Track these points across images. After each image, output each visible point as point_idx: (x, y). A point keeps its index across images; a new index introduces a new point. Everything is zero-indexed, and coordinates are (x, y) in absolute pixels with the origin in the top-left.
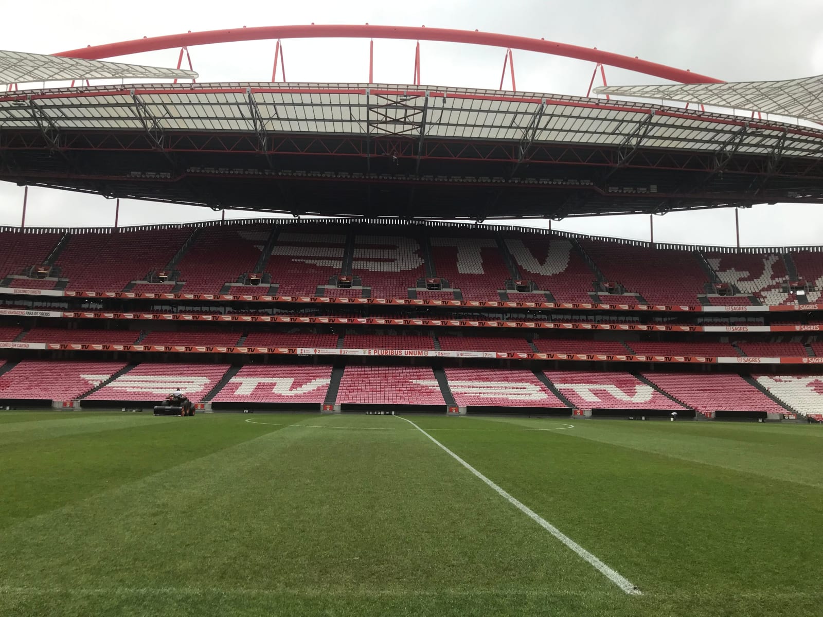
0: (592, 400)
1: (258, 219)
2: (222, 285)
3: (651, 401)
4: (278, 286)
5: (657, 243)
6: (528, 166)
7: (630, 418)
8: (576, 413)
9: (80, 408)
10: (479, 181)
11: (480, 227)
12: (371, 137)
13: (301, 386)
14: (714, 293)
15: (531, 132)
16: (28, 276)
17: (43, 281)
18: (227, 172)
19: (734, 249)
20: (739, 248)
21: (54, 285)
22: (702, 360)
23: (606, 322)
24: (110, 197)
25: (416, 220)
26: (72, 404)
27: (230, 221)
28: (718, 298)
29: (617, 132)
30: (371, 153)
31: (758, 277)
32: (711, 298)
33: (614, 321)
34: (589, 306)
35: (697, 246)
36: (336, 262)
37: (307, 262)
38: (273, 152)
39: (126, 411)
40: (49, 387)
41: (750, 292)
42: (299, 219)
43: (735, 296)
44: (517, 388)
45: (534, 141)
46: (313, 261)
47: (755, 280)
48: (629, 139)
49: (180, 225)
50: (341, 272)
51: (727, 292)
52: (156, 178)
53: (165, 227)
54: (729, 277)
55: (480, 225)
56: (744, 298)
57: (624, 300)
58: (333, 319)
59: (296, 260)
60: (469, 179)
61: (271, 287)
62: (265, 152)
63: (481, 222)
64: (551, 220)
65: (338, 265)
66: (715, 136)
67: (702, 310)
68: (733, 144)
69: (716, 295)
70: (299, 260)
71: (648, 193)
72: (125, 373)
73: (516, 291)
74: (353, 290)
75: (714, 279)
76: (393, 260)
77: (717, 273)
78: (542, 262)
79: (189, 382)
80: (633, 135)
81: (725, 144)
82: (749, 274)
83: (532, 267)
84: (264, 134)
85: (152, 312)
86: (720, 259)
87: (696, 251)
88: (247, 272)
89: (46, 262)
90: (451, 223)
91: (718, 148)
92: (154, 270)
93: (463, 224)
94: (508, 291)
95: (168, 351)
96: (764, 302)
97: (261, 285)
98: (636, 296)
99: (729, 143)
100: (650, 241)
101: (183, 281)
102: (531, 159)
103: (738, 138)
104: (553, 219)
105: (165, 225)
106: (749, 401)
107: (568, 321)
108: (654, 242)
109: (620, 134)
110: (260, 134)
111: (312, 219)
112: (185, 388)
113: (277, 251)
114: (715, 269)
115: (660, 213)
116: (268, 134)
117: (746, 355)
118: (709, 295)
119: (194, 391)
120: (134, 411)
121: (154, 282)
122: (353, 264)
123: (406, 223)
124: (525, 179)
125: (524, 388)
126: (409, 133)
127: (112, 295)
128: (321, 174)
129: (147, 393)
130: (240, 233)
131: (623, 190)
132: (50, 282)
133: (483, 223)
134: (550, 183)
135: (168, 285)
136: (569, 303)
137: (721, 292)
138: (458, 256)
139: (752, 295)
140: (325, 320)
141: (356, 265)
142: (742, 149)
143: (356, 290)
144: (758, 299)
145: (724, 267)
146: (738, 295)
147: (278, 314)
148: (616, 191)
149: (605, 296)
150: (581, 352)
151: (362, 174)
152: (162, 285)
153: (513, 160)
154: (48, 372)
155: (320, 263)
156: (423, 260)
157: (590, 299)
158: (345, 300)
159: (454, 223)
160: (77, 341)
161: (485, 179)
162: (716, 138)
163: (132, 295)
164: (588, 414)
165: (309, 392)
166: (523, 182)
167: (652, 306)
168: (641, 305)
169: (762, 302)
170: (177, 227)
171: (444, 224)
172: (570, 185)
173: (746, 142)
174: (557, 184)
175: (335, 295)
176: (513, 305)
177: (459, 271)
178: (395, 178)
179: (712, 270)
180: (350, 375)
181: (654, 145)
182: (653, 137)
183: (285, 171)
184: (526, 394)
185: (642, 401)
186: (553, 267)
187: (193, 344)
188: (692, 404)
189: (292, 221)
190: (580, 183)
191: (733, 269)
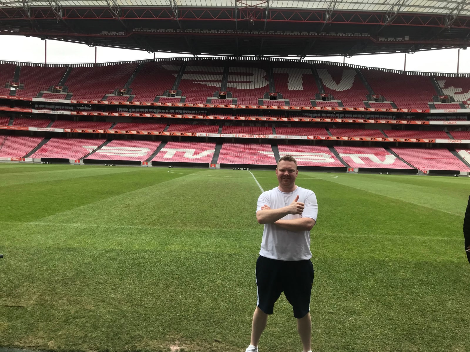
0: (359, 163)
1: (174, 58)
2: (155, 97)
3: (393, 164)
4: (185, 97)
5: (407, 71)
6: (331, 25)
7: (380, 173)
8: (349, 170)
9: (84, 163)
10: (302, 34)
11: (302, 61)
12: (238, 9)
13: (199, 154)
14: (439, 101)
15: (333, 4)
16: (51, 92)
17: (59, 95)
18: (156, 31)
19: (455, 74)
20: (458, 74)
21: (65, 97)
22: (427, 141)
23: (372, 119)
24: (91, 46)
25: (265, 57)
26: (79, 161)
27: (158, 59)
28: (441, 105)
29: (386, 3)
30: (238, 18)
31: (467, 92)
32: (436, 105)
33: (377, 118)
34: (362, 109)
35: (432, 73)
36: (218, 83)
37: (202, 83)
38: (181, 19)
39: (107, 165)
40: (67, 152)
41: (461, 101)
42: (197, 58)
43: (451, 103)
44: (318, 156)
45: (335, 10)
46: (205, 83)
47: (465, 94)
48: (393, 7)
49: (131, 62)
50: (220, 89)
51: (447, 101)
52: (116, 35)
53: (122, 63)
54: (449, 92)
55: (303, 60)
56: (457, 104)
57: (384, 106)
58: (216, 117)
59: (195, 82)
60: (296, 33)
61: (182, 98)
62: (177, 18)
63: (303, 59)
64: (345, 57)
65: (219, 85)
66: (447, 5)
67: (430, 112)
68: (458, 9)
69: (440, 103)
70: (197, 83)
71: (403, 41)
72: (105, 145)
73: (321, 101)
74: (227, 100)
75: (440, 93)
76: (250, 82)
77: (442, 89)
78: (338, 83)
79: (139, 151)
80: (396, 5)
81: (453, 9)
82: (462, 90)
83: (332, 86)
84: (176, 8)
85: (118, 112)
86: (446, 81)
87: (431, 76)
88: (168, 89)
89: (60, 84)
90: (285, 59)
91: (449, 12)
92: (118, 88)
93: (293, 60)
94: (317, 101)
95: (127, 133)
96: (468, 107)
97: (176, 97)
98: (391, 104)
99: (455, 9)
100: (404, 70)
101: (134, 95)
102: (332, 21)
103: (461, 6)
104: (346, 57)
105: (122, 62)
106: (451, 164)
107: (350, 118)
108: (406, 70)
109: (388, 4)
110: (173, 8)
111: (205, 58)
112: (137, 154)
113: (185, 77)
114: (441, 87)
115: (411, 53)
116: (178, 8)
117: (454, 138)
118: (435, 103)
119: (142, 155)
120: (111, 165)
121: (118, 95)
122: (228, 85)
123: (259, 59)
124: (329, 33)
125: (322, 156)
126: (260, 5)
127: (96, 102)
128: (209, 31)
129: (117, 156)
130: (164, 66)
131: (387, 39)
132: (63, 95)
133: (304, 59)
134: (344, 35)
135: (126, 97)
136: (352, 107)
137: (443, 101)
138: (289, 79)
139: (462, 103)
140: (211, 117)
141: (229, 85)
142: (463, 13)
143: (229, 100)
144: (465, 105)
145: (447, 86)
146: (453, 103)
147: (186, 113)
148: (383, 40)
149: (373, 103)
150: (356, 136)
151: (232, 31)
152: (122, 97)
153: (321, 22)
154: (66, 144)
155: (209, 84)
156: (268, 82)
157: (364, 105)
158: (223, 106)
159: (287, 59)
160: (79, 127)
161: (305, 33)
162: (447, 6)
163: (106, 102)
164: (356, 170)
165: (203, 157)
166: (327, 35)
167: (400, 109)
168: (394, 108)
169: (467, 107)
170: (129, 63)
171: (281, 60)
172: (356, 36)
173: (466, 8)
174: (348, 36)
175: (217, 103)
176: (319, 108)
177: (289, 88)
178: (252, 33)
179: (440, 87)
180: (226, 148)
181: (409, 11)
182: (408, 5)
183: (188, 30)
184: (322, 159)
185: (388, 164)
186: (344, 86)
187: (140, 130)
188: (417, 166)
189: (193, 59)
190: (362, 35)
191: (452, 87)
